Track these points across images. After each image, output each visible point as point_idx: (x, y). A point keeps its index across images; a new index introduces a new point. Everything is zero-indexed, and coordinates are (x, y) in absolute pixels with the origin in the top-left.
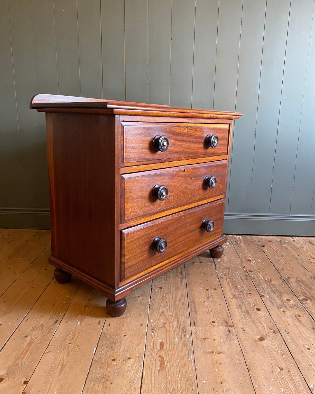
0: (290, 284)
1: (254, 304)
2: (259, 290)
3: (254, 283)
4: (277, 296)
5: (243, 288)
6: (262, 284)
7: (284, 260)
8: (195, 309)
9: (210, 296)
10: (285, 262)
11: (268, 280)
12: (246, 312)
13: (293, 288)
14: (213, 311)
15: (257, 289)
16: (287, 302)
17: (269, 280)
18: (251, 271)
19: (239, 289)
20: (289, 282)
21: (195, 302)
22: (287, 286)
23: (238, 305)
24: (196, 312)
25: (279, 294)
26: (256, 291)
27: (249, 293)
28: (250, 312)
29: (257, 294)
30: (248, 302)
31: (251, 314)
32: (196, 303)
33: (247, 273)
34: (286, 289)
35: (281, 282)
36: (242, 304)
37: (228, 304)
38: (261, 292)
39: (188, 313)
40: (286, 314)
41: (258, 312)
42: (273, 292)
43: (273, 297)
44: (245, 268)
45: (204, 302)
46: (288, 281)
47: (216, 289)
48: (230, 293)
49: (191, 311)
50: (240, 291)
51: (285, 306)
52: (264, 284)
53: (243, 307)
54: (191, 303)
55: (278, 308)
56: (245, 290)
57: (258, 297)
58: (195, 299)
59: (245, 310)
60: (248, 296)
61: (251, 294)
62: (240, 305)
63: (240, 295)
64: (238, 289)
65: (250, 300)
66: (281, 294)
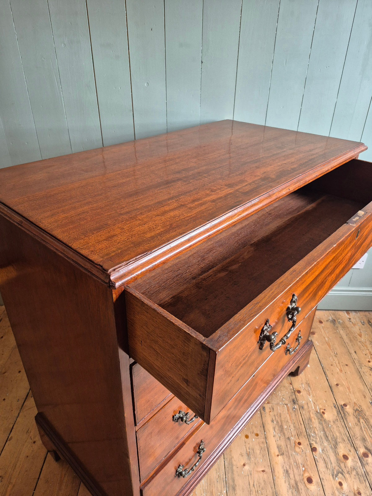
0: (346, 419)
1: (304, 466)
2: (310, 436)
3: (303, 418)
4: (331, 447)
5: (291, 430)
6: (313, 420)
7: (339, 363)
8: (234, 481)
9: (251, 452)
10: (339, 367)
11: (320, 411)
12: (295, 486)
13: (350, 428)
14: (255, 484)
15: (308, 431)
16: (344, 461)
17: (322, 411)
18: (299, 392)
19: (286, 432)
20: (345, 415)
21: (232, 465)
22: (343, 424)
23: (284, 470)
24: (234, 489)
25: (333, 442)
26: (306, 436)
27: (297, 441)
28: (299, 487)
29: (308, 444)
30: (296, 463)
31: (300, 490)
32: (234, 468)
33: (294, 397)
34: (342, 430)
35: (336, 413)
36: (290, 468)
37: (273, 469)
38: (313, 440)
39: (225, 492)
40: (342, 488)
41: (309, 486)
42: (327, 439)
43: (327, 450)
44: (291, 384)
45: (244, 465)
46: (344, 413)
47: (257, 435)
48: (275, 443)
49: (228, 488)
50: (286, 437)
51: (342, 470)
52: (315, 419)
53: (292, 476)
54: (228, 467)
55: (333, 475)
56: (292, 436)
57: (309, 451)
58: (233, 459)
59: (292, 482)
60: (297, 449)
61: (300, 444)
62: (287, 471)
63: (287, 446)
64: (284, 434)
65: (299, 459)
66: (336, 443)
